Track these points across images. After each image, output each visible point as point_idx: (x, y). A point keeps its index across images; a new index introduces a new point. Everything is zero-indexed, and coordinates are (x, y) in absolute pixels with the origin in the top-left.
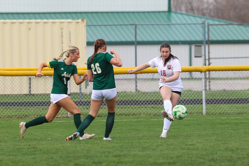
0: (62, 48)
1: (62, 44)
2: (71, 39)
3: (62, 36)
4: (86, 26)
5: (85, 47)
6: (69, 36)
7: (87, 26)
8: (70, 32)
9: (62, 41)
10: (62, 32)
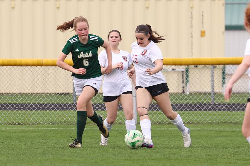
0: (191, 33)
1: (192, 28)
2: (204, 21)
3: (192, 18)
4: (224, 5)
5: (223, 32)
6: (202, 17)
7: (226, 4)
8: (203, 12)
9: (192, 24)
10: (192, 12)
